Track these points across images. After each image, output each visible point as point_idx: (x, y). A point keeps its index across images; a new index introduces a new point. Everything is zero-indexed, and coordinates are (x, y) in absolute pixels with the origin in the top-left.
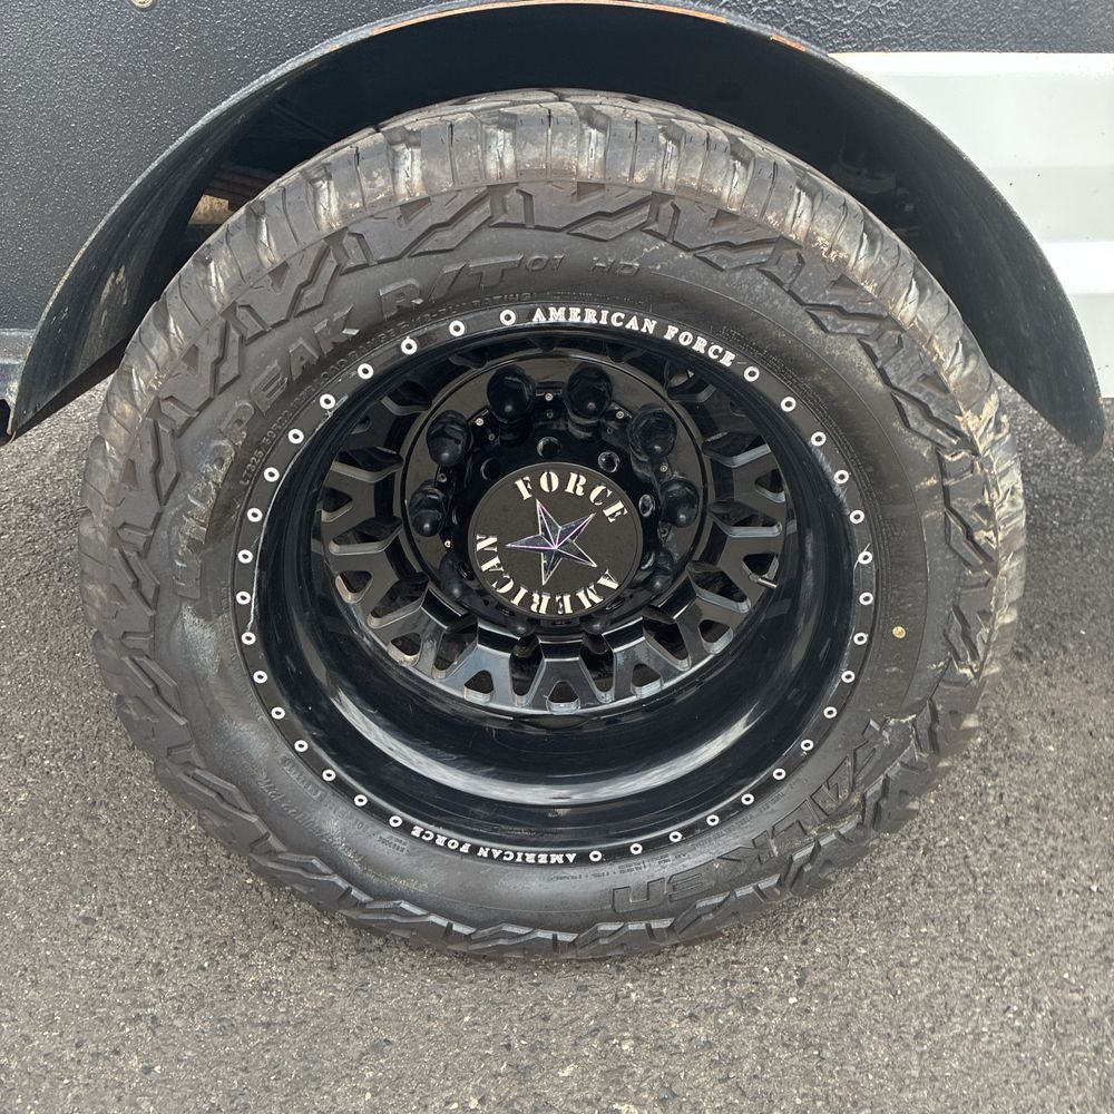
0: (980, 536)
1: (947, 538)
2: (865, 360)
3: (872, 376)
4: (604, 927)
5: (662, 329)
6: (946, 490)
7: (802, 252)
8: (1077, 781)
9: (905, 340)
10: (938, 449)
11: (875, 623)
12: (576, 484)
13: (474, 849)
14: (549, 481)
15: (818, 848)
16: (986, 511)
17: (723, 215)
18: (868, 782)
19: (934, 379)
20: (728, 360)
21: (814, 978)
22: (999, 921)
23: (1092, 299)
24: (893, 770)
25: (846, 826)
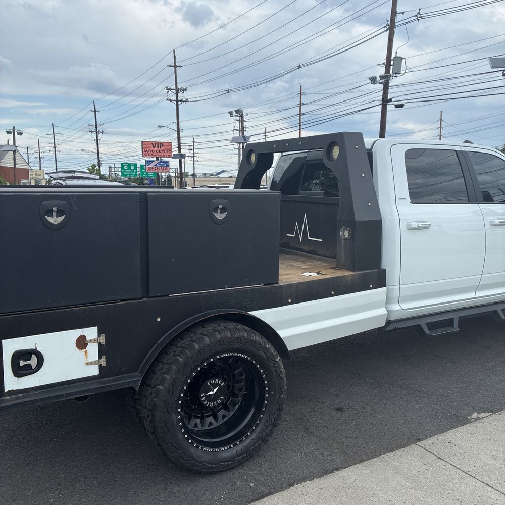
0: (281, 375)
1: (277, 377)
2: (264, 354)
3: (265, 356)
4: (236, 458)
5: (238, 354)
6: (276, 370)
7: (255, 341)
8: (295, 422)
9: (268, 350)
10: (274, 364)
11: (269, 392)
12: (217, 381)
13: (213, 450)
14: (212, 382)
15: (266, 433)
16: (281, 372)
17: (246, 339)
18: (272, 419)
19: (272, 355)
20: (246, 357)
21: (268, 460)
22: (292, 445)
23: (284, 338)
24: (275, 416)
25: (270, 428)
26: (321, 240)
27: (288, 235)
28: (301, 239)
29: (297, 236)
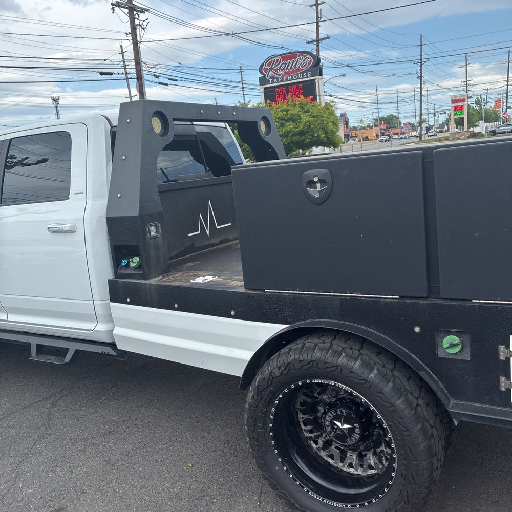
26: (230, 224)
27: (189, 235)
28: (208, 232)
29: (203, 231)
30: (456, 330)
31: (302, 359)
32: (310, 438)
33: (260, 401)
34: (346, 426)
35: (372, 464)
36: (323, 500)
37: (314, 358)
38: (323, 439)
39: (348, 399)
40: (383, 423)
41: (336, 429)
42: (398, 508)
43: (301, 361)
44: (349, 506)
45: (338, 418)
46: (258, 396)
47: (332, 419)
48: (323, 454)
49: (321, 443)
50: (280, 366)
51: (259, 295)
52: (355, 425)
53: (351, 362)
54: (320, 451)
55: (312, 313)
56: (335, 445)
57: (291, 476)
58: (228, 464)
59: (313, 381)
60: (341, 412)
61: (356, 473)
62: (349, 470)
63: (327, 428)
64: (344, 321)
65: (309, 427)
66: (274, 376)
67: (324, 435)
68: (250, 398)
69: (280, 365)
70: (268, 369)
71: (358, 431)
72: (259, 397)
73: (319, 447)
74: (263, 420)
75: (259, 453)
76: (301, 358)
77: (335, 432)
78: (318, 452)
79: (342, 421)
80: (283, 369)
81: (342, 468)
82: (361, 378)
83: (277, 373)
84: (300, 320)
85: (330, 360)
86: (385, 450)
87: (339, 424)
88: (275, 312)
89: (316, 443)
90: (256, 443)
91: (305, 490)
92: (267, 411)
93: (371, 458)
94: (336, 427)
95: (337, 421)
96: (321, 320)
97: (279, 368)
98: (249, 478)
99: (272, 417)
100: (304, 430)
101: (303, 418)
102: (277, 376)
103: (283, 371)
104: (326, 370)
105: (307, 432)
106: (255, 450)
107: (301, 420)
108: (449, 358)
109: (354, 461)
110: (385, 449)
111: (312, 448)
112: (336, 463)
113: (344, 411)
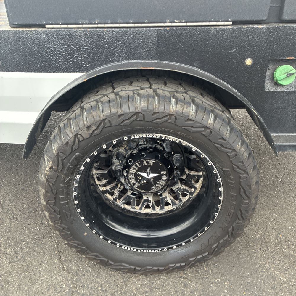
30: (292, 58)
31: (122, 112)
32: (106, 192)
33: (61, 170)
34: (152, 175)
35: (169, 201)
36: (137, 250)
37: (138, 110)
38: (118, 190)
39: (151, 148)
40: (214, 170)
41: (141, 180)
42: (220, 242)
43: (120, 116)
44: (165, 249)
45: (143, 169)
46: (58, 166)
47: (137, 171)
48: (120, 203)
49: (116, 193)
50: (90, 126)
51: (38, 33)
52: (162, 173)
53: (187, 108)
54: (116, 201)
55: (118, 53)
56: (130, 192)
57: (101, 237)
58: (10, 231)
59: (133, 137)
60: (148, 162)
61: (153, 212)
62: (146, 211)
63: (130, 180)
64: (161, 60)
65: (104, 182)
66: (81, 139)
67: (119, 186)
68: (47, 169)
69: (89, 124)
70: (71, 131)
71: (164, 177)
72: (61, 166)
73: (116, 198)
74: (65, 191)
75: (63, 225)
76: (120, 112)
77: (139, 183)
78: (115, 202)
79: (148, 171)
80: (94, 128)
81: (140, 211)
82: (200, 125)
83: (86, 134)
84: (101, 64)
85: (161, 109)
86: (182, 188)
87: (144, 175)
88: (64, 56)
89: (112, 194)
90: (59, 216)
91: (118, 246)
92: (70, 180)
93: (168, 197)
94: (141, 178)
95: (142, 172)
96: (130, 61)
97: (88, 128)
98: (39, 240)
99: (76, 185)
100: (100, 185)
101: (98, 174)
102: (85, 137)
103: (94, 131)
104: (154, 122)
105: (102, 186)
106: (58, 223)
107: (95, 177)
108: (276, 92)
109: (150, 202)
110: (182, 186)
111: (109, 200)
112: (134, 208)
113: (150, 161)
